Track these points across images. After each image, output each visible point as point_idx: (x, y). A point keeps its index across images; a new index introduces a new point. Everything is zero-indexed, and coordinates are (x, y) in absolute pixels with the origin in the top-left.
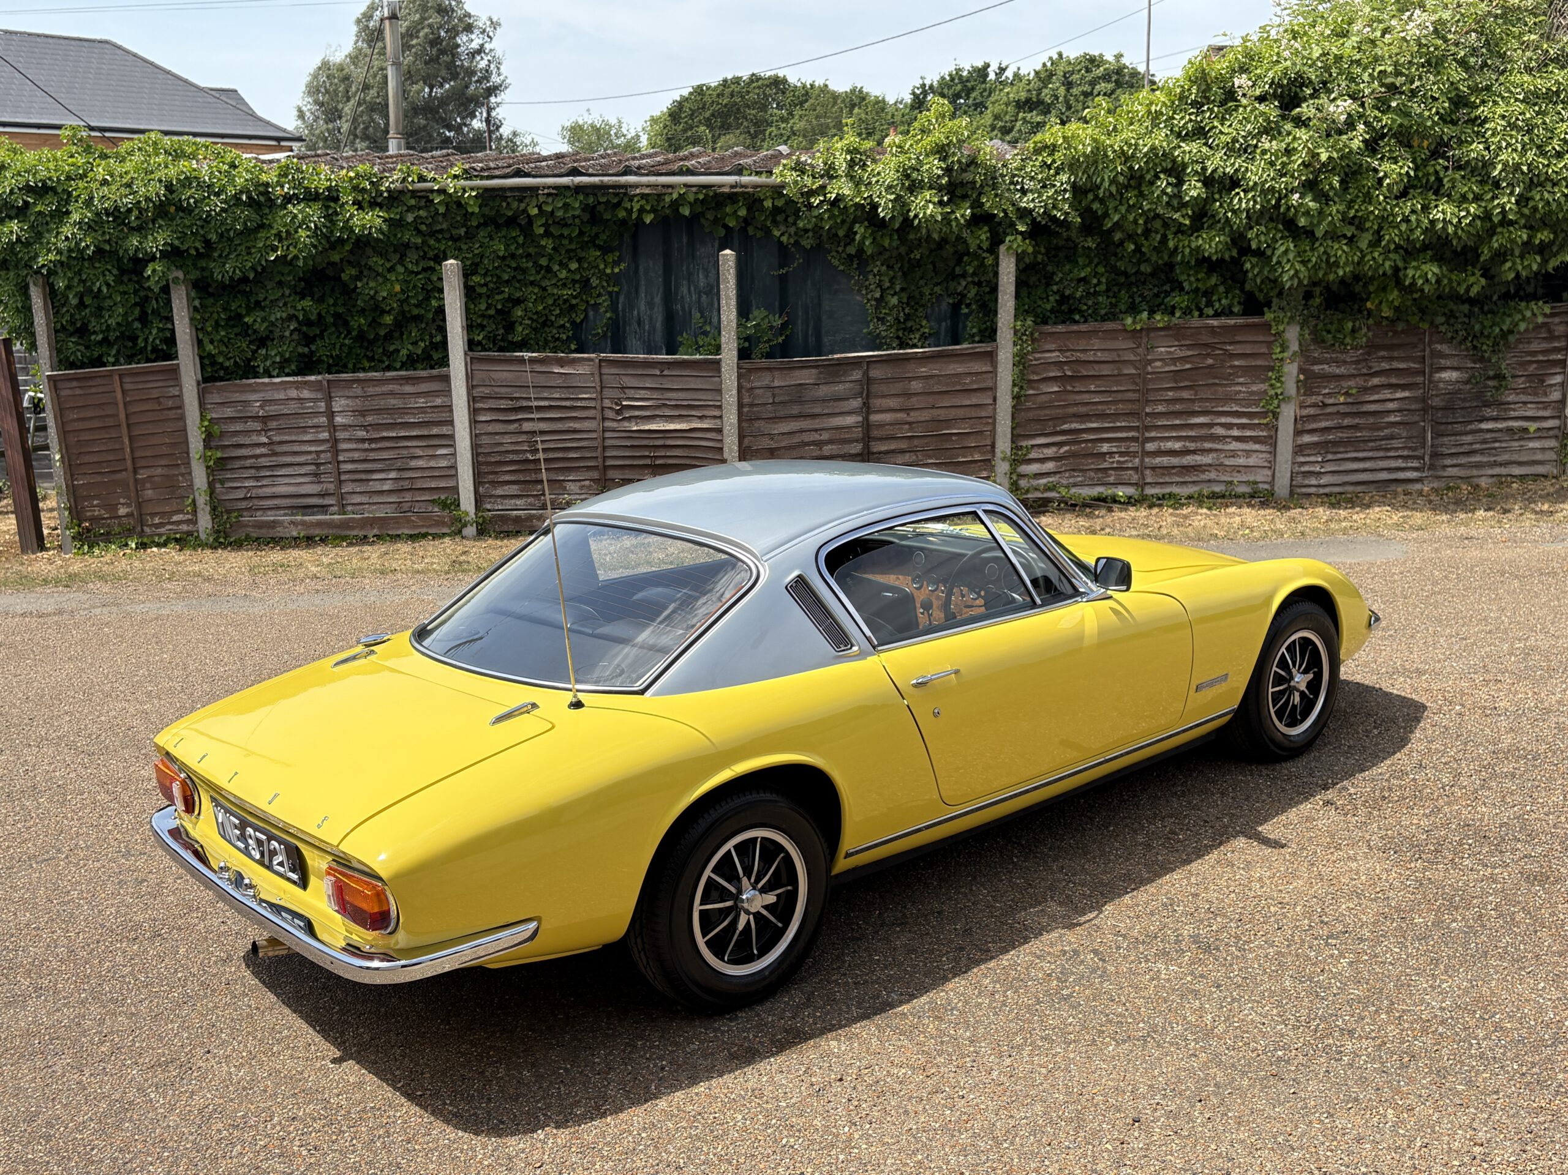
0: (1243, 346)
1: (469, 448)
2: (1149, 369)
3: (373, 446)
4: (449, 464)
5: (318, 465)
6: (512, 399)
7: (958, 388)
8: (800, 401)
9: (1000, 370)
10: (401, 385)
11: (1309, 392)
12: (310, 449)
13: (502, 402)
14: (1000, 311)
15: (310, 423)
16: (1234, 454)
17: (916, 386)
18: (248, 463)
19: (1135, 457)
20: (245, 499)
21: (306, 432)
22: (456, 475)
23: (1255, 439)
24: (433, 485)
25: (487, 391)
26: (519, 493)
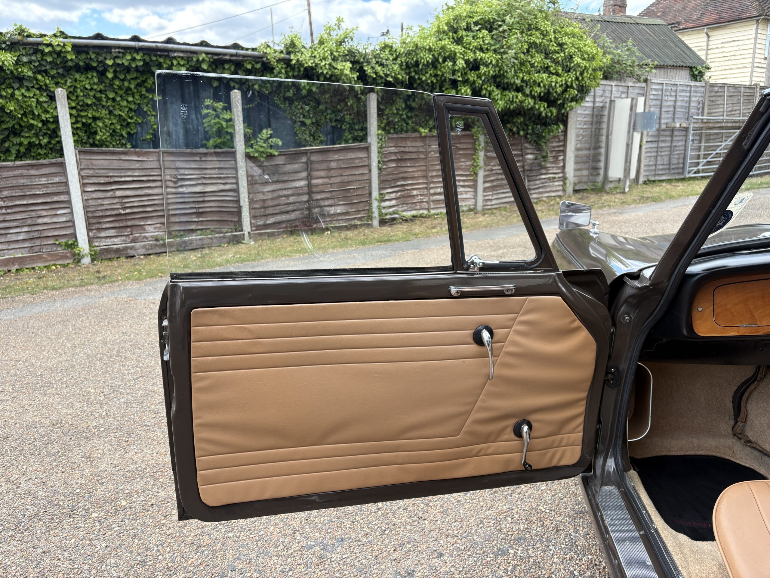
0: (463, 145)
1: (82, 208)
3: (9, 211)
4: (68, 219)
6: (108, 177)
7: (353, 165)
8: (278, 174)
9: (372, 156)
10: (28, 170)
11: (487, 164)
13: (101, 178)
14: (371, 127)
16: (461, 193)
17: (333, 165)
19: (426, 196)
22: (74, 226)
23: (469, 186)
24: (56, 234)
25: (91, 172)
26: (116, 234)
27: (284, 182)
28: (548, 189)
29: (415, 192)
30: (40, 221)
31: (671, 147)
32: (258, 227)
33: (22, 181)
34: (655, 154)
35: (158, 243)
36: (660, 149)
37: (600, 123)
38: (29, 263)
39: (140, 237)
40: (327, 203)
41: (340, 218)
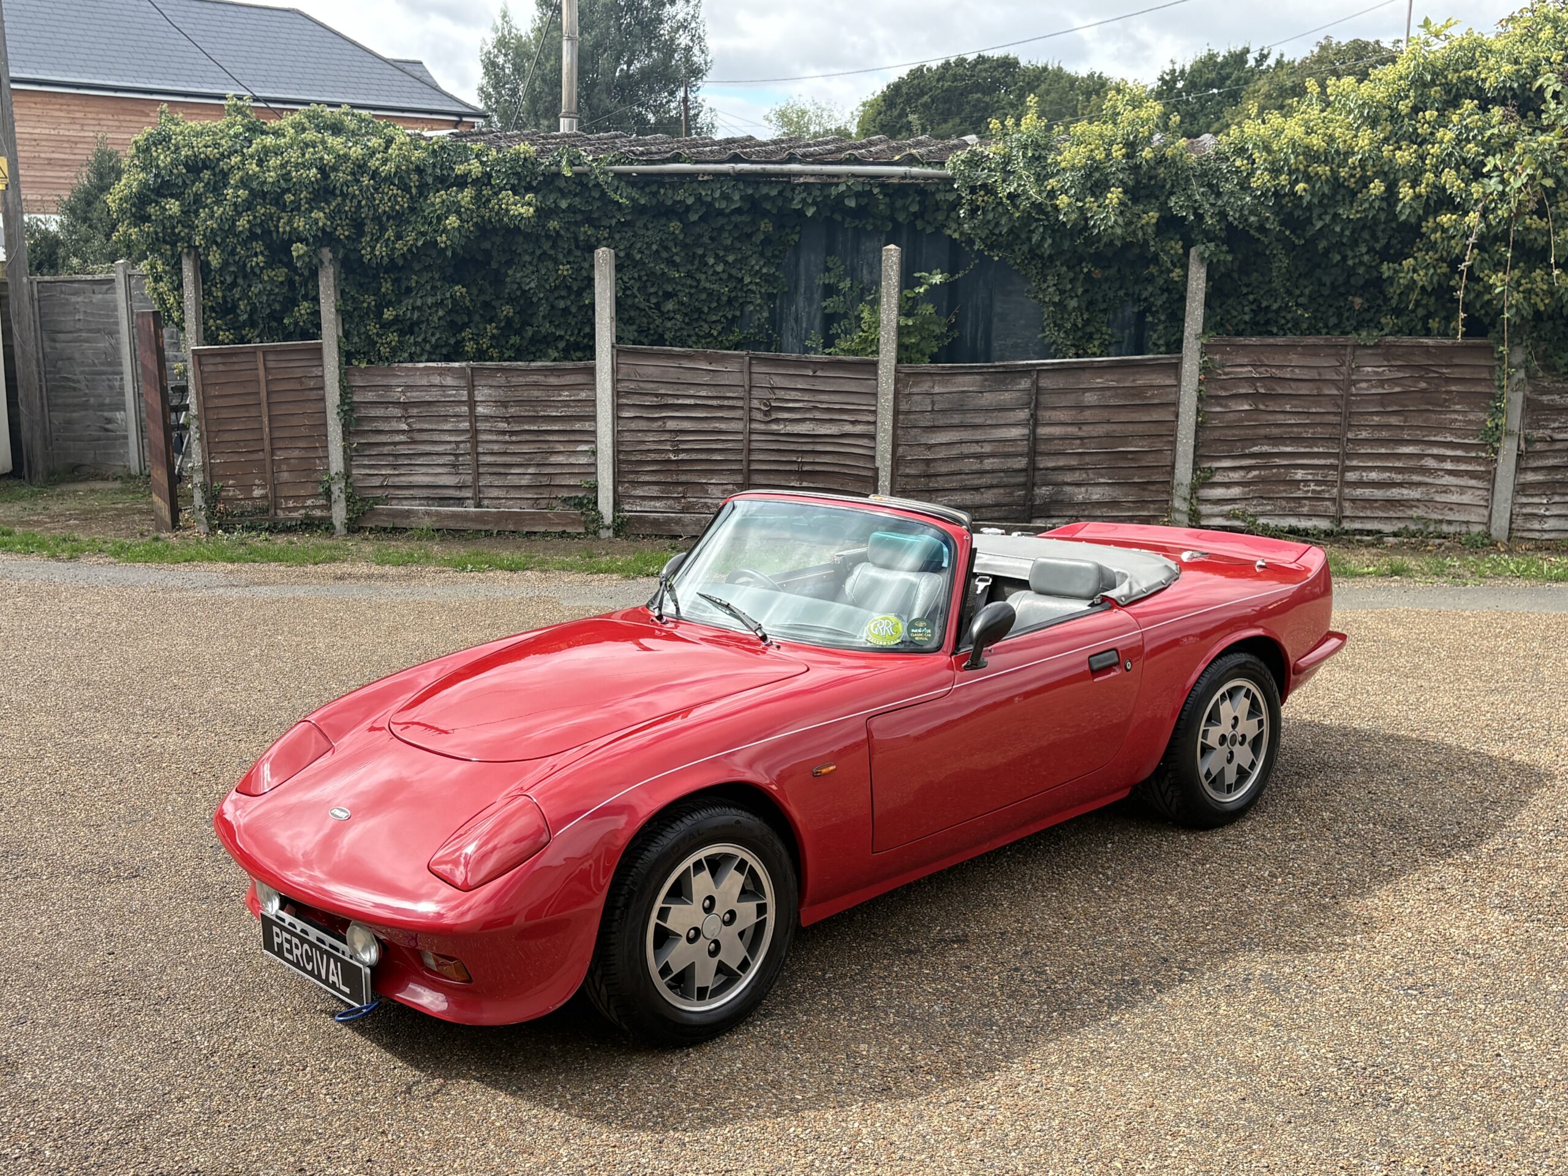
0: (1461, 370)
1: (610, 445)
2: (1354, 391)
3: (514, 438)
4: (591, 461)
5: (456, 455)
6: (657, 395)
7: (1138, 402)
8: (961, 410)
9: (1184, 384)
10: (546, 376)
11: (1536, 425)
12: (449, 439)
13: (647, 398)
14: (1187, 319)
15: (451, 411)
16: (1446, 489)
17: (1090, 398)
18: (386, 450)
19: (1333, 486)
20: (381, 487)
21: (446, 421)
22: (595, 473)
23: (1472, 475)
24: (572, 482)
25: (631, 386)
26: (661, 494)
27: (974, 427)
29: (1300, 475)
30: (552, 459)
38: (526, 525)
39: (697, 503)
40: (1069, 477)
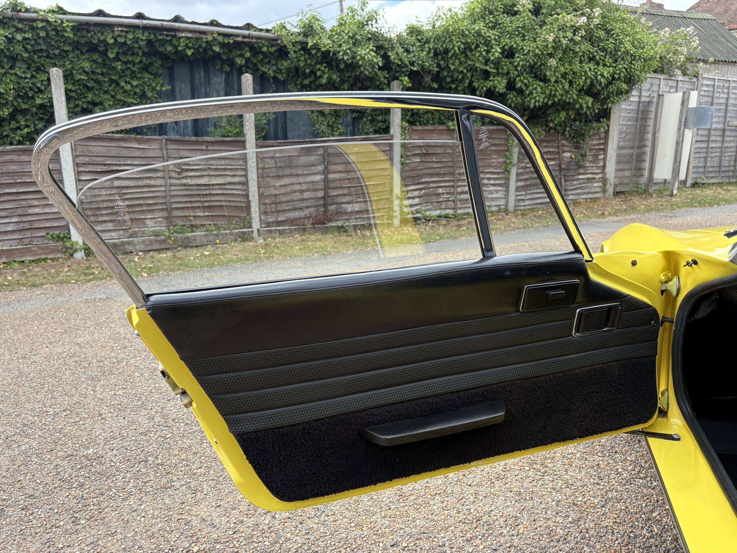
0: (496, 140)
6: (105, 165)
7: (374, 159)
8: (291, 167)
9: (395, 149)
10: (19, 155)
13: (98, 167)
14: (394, 117)
19: (453, 195)
23: (500, 185)
24: (48, 225)
25: (87, 159)
26: (113, 228)
27: (297, 175)
28: (587, 190)
29: (440, 191)
30: (31, 211)
31: (722, 148)
32: (269, 224)
33: (12, 168)
34: (704, 155)
35: (159, 238)
36: (710, 150)
37: (645, 119)
38: (17, 257)
39: (139, 231)
40: (344, 200)
41: (358, 216)
